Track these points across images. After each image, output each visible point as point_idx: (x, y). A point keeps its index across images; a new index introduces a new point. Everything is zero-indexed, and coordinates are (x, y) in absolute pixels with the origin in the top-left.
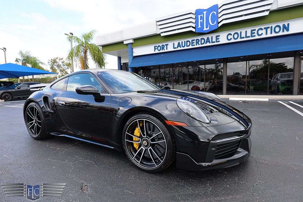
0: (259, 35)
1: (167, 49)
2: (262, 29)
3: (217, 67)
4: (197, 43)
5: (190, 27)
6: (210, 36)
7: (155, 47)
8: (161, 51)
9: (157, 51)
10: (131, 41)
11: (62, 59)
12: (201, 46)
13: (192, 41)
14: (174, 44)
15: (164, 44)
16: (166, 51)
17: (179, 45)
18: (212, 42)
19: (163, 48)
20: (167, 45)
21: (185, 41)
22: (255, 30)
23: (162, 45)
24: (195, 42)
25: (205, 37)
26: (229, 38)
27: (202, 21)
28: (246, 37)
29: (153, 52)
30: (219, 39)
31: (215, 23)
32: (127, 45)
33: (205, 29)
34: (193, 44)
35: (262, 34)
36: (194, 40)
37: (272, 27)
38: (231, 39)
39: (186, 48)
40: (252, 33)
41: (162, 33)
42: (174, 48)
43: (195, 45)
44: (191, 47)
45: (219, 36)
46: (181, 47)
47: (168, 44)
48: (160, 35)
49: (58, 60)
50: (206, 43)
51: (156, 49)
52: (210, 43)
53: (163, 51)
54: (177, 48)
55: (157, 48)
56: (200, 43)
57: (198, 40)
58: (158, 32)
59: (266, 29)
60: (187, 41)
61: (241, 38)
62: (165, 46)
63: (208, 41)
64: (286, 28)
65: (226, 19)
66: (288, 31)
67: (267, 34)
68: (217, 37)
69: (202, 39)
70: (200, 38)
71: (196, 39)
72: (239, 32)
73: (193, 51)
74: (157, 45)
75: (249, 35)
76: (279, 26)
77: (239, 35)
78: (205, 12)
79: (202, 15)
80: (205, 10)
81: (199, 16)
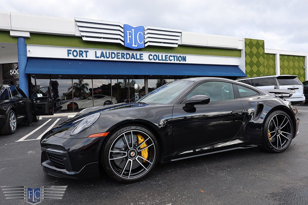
0: (170, 60)
2: (171, 56)
4: (123, 57)
6: (135, 53)
7: (68, 51)
8: (78, 58)
9: (71, 57)
12: (126, 60)
13: (117, 53)
14: (96, 52)
15: (83, 50)
16: (85, 58)
17: (102, 55)
18: (137, 59)
19: (81, 54)
20: (86, 52)
21: (109, 52)
22: (168, 56)
23: (80, 51)
24: (120, 55)
25: (131, 53)
26: (151, 58)
27: (130, 37)
28: (162, 60)
29: (65, 56)
30: (142, 57)
31: (142, 43)
33: (134, 45)
34: (118, 57)
35: (172, 60)
36: (119, 53)
37: (177, 56)
39: (110, 59)
40: (166, 58)
41: (83, 36)
42: (96, 57)
43: (121, 58)
44: (115, 59)
45: (142, 54)
46: (104, 58)
47: (88, 51)
48: (80, 38)
50: (131, 59)
51: (70, 53)
52: (135, 59)
53: (81, 58)
54: (100, 57)
55: (72, 52)
56: (125, 57)
57: (124, 54)
58: (78, 34)
59: (174, 56)
60: (112, 53)
61: (159, 60)
62: (84, 54)
63: (133, 56)
64: (184, 59)
65: (150, 42)
66: (185, 61)
67: (174, 60)
68: (140, 55)
69: (127, 54)
70: (125, 52)
71: (121, 52)
72: (157, 55)
73: (119, 64)
74: (73, 50)
75: (164, 58)
76: (181, 57)
77: (158, 57)
78: (133, 30)
79: (131, 32)
80: (133, 28)
81: (128, 32)
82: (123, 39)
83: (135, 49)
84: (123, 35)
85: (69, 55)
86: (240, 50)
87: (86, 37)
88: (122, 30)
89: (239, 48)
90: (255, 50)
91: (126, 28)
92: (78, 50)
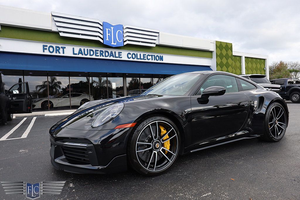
0: (148, 59)
1: (64, 53)
2: (149, 56)
4: (101, 54)
5: (96, 36)
6: (114, 51)
7: (44, 46)
8: (54, 54)
9: (47, 53)
12: (104, 58)
13: (96, 51)
14: (73, 49)
15: (60, 46)
16: (61, 54)
17: (80, 52)
18: (116, 57)
19: (58, 50)
20: (63, 48)
21: (87, 50)
22: (146, 55)
23: (56, 47)
24: (99, 52)
25: (109, 51)
26: (129, 57)
27: (109, 34)
28: (140, 59)
29: (41, 52)
30: (121, 55)
31: (121, 41)
33: (113, 43)
34: (97, 54)
35: (150, 59)
36: (98, 51)
37: (154, 56)
38: (131, 57)
39: (88, 56)
40: (144, 57)
41: (61, 32)
42: (74, 54)
43: (99, 56)
44: (94, 57)
45: (121, 53)
46: (83, 55)
47: (65, 48)
48: (57, 33)
50: (110, 57)
51: (46, 49)
52: (113, 57)
53: (58, 54)
54: (78, 54)
55: (47, 48)
56: (104, 54)
57: (102, 51)
58: (55, 29)
59: (152, 56)
60: (90, 50)
61: (137, 59)
62: (61, 49)
63: (112, 54)
64: (161, 58)
65: (129, 40)
66: (162, 60)
67: (152, 60)
68: (119, 53)
69: (106, 52)
70: (104, 50)
71: (99, 50)
72: (136, 53)
73: (97, 62)
74: (49, 45)
75: (142, 57)
76: (158, 56)
77: (136, 56)
78: (112, 28)
79: (110, 29)
80: (112, 26)
81: (107, 29)
82: (102, 36)
83: (114, 47)
84: (102, 32)
85: (45, 50)
86: (212, 52)
87: (64, 32)
88: (101, 28)
89: (211, 50)
90: (224, 52)
91: (105, 25)
92: (54, 46)
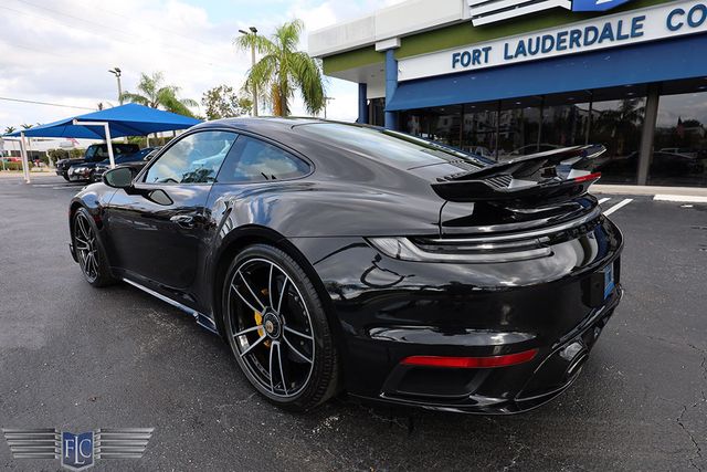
1: (486, 61)
3: (628, 107)
4: (575, 41)
6: (613, 20)
7: (455, 56)
8: (471, 67)
9: (459, 68)
10: (394, 43)
11: (230, 90)
12: (584, 49)
13: (560, 35)
14: (507, 45)
15: (480, 48)
16: (483, 65)
17: (521, 49)
18: (620, 38)
19: (476, 59)
20: (487, 50)
21: (538, 38)
23: (475, 52)
24: (568, 37)
25: (601, 23)
29: (451, 70)
30: (641, 26)
32: (384, 52)
36: (566, 33)
39: (540, 55)
42: (507, 57)
43: (568, 46)
44: (554, 53)
45: (643, 18)
46: (525, 55)
47: (490, 48)
49: (221, 94)
50: (600, 42)
51: (458, 61)
52: (612, 39)
53: (477, 66)
54: (516, 56)
55: (459, 57)
56: (581, 39)
57: (579, 32)
60: (545, 38)
62: (483, 53)
63: (607, 33)
69: (589, 30)
70: (584, 26)
71: (571, 29)
74: (462, 52)
83: (605, 9)
85: (456, 64)
92: (471, 50)
